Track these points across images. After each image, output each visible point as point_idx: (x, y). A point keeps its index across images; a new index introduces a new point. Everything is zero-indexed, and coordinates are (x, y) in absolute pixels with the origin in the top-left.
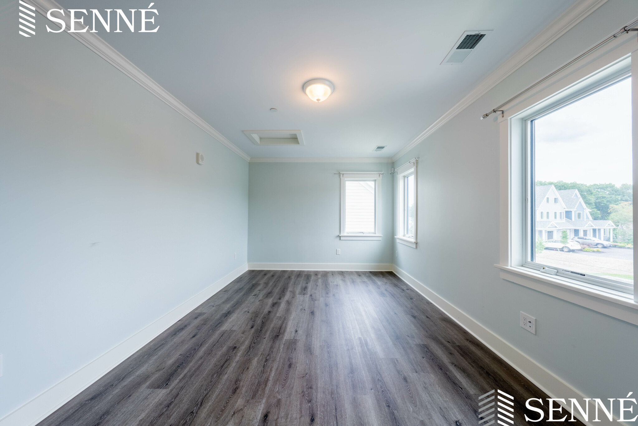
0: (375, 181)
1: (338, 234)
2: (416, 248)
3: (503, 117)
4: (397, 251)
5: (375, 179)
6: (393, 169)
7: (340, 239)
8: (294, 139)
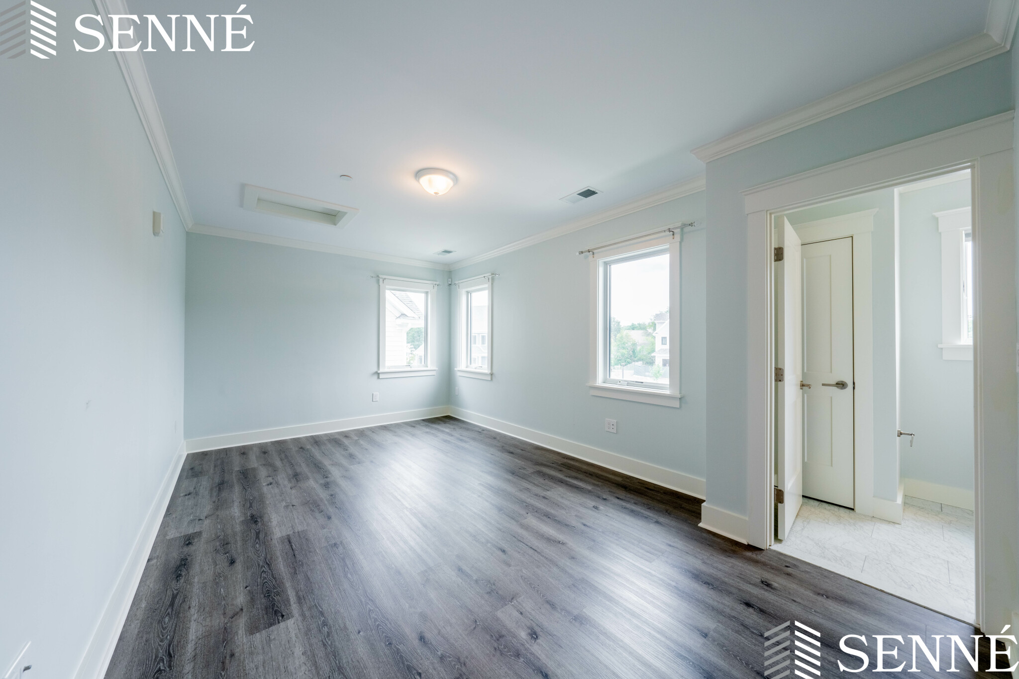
0: (427, 293)
1: (375, 370)
2: (492, 379)
3: (593, 257)
4: (457, 388)
5: (427, 290)
6: (450, 280)
7: (378, 378)
8: (332, 216)
